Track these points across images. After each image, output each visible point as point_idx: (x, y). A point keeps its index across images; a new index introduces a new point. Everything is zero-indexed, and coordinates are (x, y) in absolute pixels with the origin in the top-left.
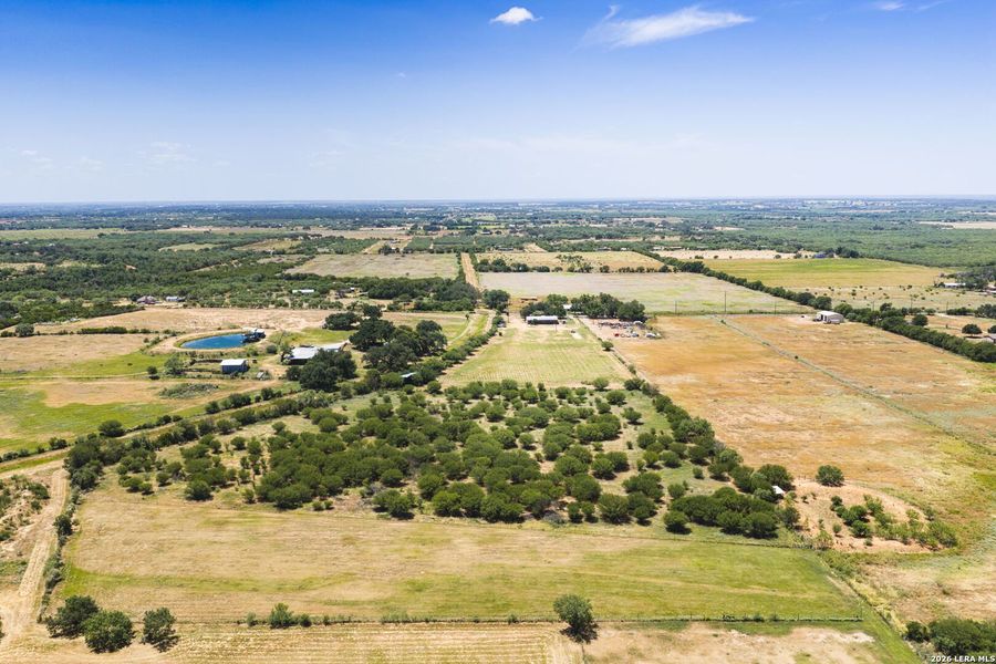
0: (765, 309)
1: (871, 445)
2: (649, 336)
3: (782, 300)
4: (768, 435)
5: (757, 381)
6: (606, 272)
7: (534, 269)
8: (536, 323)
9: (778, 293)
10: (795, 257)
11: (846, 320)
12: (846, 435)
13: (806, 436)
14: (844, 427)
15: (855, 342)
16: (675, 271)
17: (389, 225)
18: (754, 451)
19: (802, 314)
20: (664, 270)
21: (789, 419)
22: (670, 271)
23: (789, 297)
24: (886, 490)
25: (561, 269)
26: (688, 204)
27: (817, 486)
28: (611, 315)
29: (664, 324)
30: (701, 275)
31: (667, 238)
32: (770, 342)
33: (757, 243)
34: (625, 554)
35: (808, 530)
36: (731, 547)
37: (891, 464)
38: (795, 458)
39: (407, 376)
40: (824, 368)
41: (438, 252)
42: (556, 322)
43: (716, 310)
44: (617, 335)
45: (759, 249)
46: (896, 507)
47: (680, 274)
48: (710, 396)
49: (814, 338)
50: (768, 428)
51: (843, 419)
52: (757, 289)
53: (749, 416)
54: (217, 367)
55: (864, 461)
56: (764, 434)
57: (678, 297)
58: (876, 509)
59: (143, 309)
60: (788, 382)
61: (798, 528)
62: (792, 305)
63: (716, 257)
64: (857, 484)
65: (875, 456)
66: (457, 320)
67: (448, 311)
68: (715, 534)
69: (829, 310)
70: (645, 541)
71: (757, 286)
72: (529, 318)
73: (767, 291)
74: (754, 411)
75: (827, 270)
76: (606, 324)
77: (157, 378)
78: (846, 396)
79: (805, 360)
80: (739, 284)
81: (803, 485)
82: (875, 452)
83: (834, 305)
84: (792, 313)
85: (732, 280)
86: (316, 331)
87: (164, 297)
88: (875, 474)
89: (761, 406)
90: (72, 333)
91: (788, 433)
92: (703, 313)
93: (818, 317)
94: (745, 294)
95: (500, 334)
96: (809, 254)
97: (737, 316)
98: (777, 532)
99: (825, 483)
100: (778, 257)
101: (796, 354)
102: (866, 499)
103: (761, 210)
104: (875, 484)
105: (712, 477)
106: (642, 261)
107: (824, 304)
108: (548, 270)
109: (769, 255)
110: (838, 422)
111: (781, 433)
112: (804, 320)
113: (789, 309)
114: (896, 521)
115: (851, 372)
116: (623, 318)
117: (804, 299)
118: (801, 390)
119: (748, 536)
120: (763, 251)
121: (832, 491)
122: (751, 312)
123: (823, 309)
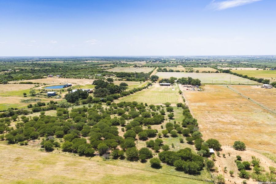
0: (244, 84)
1: (266, 133)
2: (198, 90)
3: (253, 81)
4: (223, 126)
5: (229, 106)
6: (198, 72)
7: (175, 71)
8: (162, 85)
9: (252, 79)
10: (264, 70)
11: (273, 87)
12: (256, 128)
13: (239, 127)
14: (257, 125)
15: (274, 94)
16: (221, 73)
17: (143, 61)
18: (213, 132)
19: (258, 85)
20: (217, 72)
21: (235, 120)
22: (219, 72)
23: (255, 80)
24: (265, 154)
25: (184, 71)
26: (235, 57)
27: (233, 150)
28: (190, 84)
29: (206, 87)
30: (229, 74)
31: (223, 64)
32: (241, 93)
33: (252, 66)
34: (124, 177)
35: (218, 172)
36: (175, 178)
37: (272, 142)
38: (229, 137)
39: (102, 99)
40: (258, 103)
41: (150, 67)
42: (169, 85)
43: (227, 83)
44: (187, 90)
45: (252, 67)
46: (267, 163)
47: (222, 73)
48: (207, 110)
49: (259, 93)
50: (224, 123)
51: (258, 121)
52: (245, 78)
53: (219, 118)
54: (46, 94)
55: (259, 140)
56: (221, 126)
57: (217, 79)
58: (256, 164)
59: (46, 78)
60: (241, 107)
61: (213, 171)
62: (256, 83)
63: (236, 69)
64: (252, 150)
65: (266, 138)
66: (137, 84)
67: (137, 81)
68: (172, 170)
69: (268, 84)
70: (138, 171)
71: (246, 77)
72: (161, 84)
73: (249, 78)
74: (222, 116)
75: (274, 73)
76: (186, 86)
77: (26, 97)
78: (263, 113)
79: (252, 99)
80: (240, 76)
81: (226, 148)
82: (266, 136)
83: (270, 83)
84: (254, 85)
85: (238, 75)
86: (90, 85)
87: (56, 75)
88: (263, 146)
89: (226, 115)
90: (18, 83)
91: (231, 126)
92: (222, 84)
93: (263, 86)
94: (241, 79)
95: (148, 88)
96: (268, 69)
97: (234, 85)
98: (201, 172)
99: (237, 149)
100: (257, 69)
101: (249, 97)
102: (253, 158)
103: (258, 58)
104: (260, 151)
105: (187, 143)
106: (212, 70)
107: (267, 82)
108: (179, 72)
109: (255, 69)
110: (255, 122)
111: (228, 126)
112: (258, 87)
113: (253, 84)
114: (264, 171)
115: (268, 104)
116: (193, 85)
117: (260, 81)
118: (245, 110)
119: (186, 173)
120: (253, 68)
121: (239, 153)
122: (239, 84)
123: (266, 84)
